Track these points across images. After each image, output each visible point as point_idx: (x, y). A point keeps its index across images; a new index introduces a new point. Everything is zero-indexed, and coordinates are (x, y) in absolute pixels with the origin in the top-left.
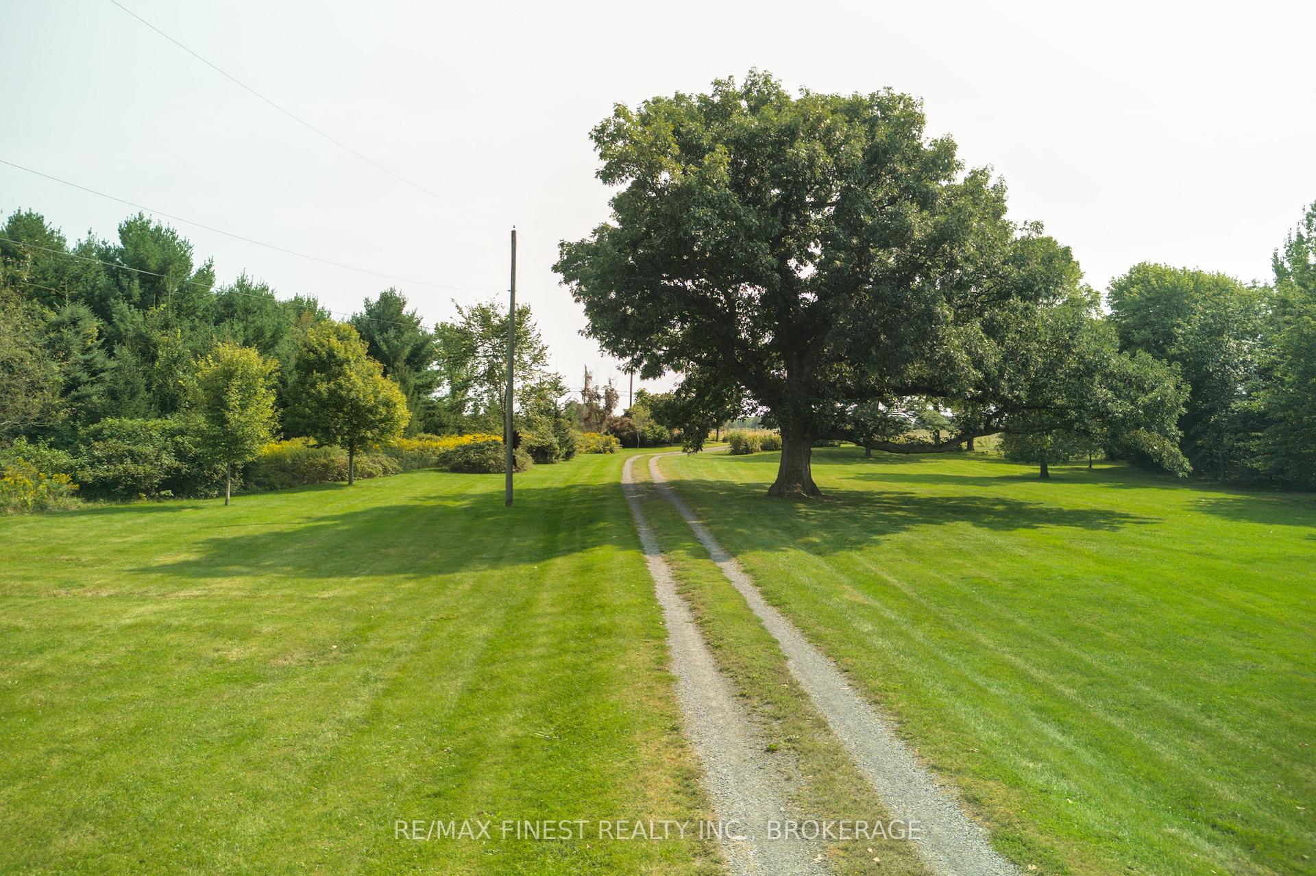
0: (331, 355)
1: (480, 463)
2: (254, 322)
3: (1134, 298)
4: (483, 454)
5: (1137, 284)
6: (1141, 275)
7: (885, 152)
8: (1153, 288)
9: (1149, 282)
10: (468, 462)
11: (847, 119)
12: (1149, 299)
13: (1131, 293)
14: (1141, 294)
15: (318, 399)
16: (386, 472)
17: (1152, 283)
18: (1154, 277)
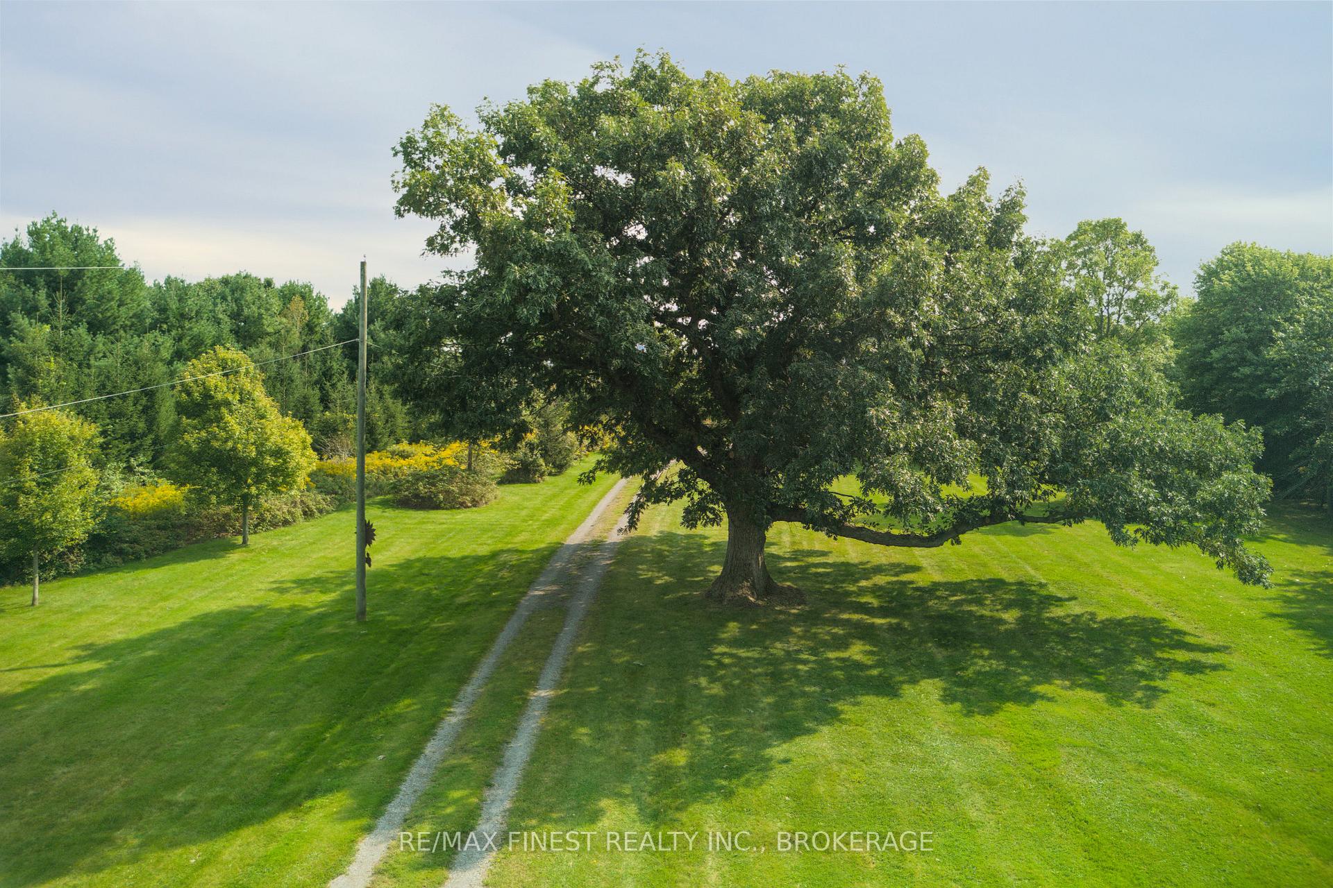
0: (207, 395)
1: (430, 497)
2: (191, 329)
3: (1224, 288)
4: (435, 486)
5: (1230, 269)
6: (1234, 260)
7: (823, 164)
8: (1249, 275)
9: (1244, 267)
10: (417, 496)
11: (764, 118)
12: (1242, 289)
13: (1221, 280)
14: (1233, 282)
15: (187, 452)
16: (308, 514)
17: (1248, 269)
18: (1250, 261)
